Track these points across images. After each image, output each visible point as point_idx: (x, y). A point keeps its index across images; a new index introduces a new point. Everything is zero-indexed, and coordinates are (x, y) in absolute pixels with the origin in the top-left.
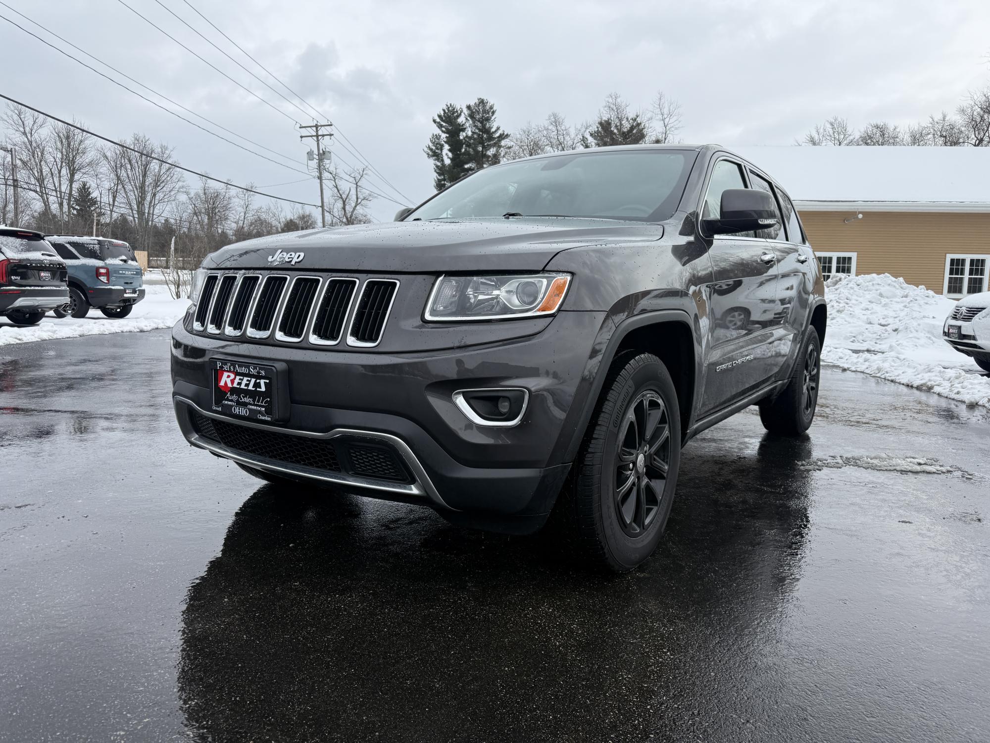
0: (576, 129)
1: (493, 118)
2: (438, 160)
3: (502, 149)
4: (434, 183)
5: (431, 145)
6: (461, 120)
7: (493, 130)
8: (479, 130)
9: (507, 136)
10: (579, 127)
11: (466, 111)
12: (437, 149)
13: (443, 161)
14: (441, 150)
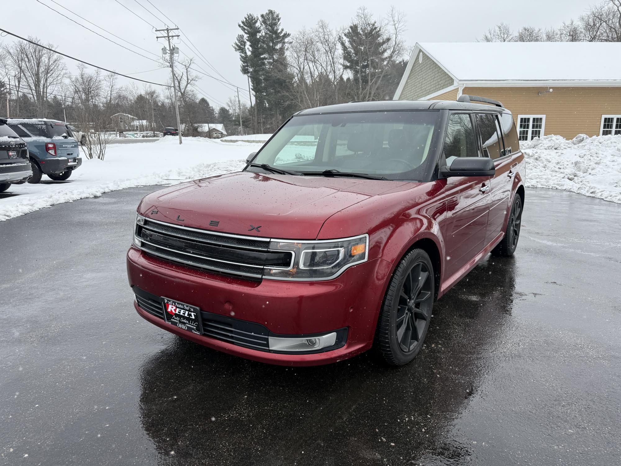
0: (337, 31)
1: (279, 23)
2: (242, 52)
3: (286, 44)
4: (240, 68)
5: (237, 42)
6: (258, 24)
7: (279, 31)
8: (270, 32)
9: (289, 35)
10: (339, 30)
11: (260, 19)
12: (242, 45)
13: (246, 53)
14: (245, 46)
